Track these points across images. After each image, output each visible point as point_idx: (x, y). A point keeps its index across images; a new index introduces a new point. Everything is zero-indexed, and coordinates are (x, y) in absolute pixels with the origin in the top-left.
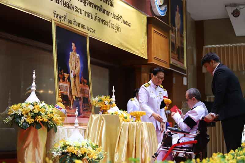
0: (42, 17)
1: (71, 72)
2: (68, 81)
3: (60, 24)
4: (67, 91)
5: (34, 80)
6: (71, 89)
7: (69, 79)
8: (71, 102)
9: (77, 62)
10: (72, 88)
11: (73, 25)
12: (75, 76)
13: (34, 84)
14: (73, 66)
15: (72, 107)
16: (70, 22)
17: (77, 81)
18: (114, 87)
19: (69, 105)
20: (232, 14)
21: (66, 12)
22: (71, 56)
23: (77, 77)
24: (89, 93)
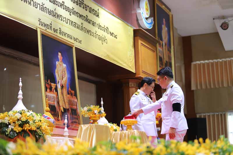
1: (59, 82)
2: (56, 91)
3: (46, 32)
4: (54, 101)
5: (20, 88)
7: (56, 89)
8: (59, 113)
9: (63, 72)
10: (60, 99)
11: (58, 35)
12: (62, 87)
13: (20, 92)
14: (60, 76)
15: (60, 118)
16: (55, 31)
17: (64, 91)
18: (103, 99)
19: (58, 116)
20: (220, 26)
21: (52, 21)
22: (58, 65)
23: (64, 88)
24: (77, 105)
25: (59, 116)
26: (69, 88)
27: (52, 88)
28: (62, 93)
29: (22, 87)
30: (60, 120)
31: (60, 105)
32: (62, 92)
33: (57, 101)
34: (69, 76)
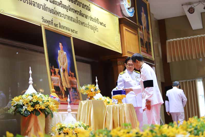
1: (61, 67)
2: (59, 75)
3: (48, 27)
4: (58, 83)
6: (62, 82)
7: (59, 73)
8: (63, 92)
9: (64, 59)
11: (58, 28)
12: (64, 70)
13: (31, 78)
14: (62, 62)
15: (64, 96)
16: (56, 25)
17: (66, 74)
18: (97, 78)
20: (188, 11)
21: (52, 18)
24: (76, 84)
25: (62, 95)
26: (69, 71)
27: (56, 72)
28: (64, 76)
29: (31, 75)
30: (64, 98)
31: (63, 86)
33: (60, 82)
34: (69, 61)
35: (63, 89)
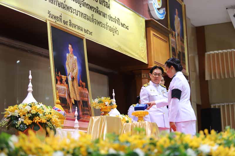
0: (36, 17)
1: (69, 74)
2: (66, 83)
3: (56, 24)
4: (65, 93)
5: (30, 81)
8: (70, 104)
9: (74, 65)
10: (70, 91)
11: (68, 26)
12: (73, 79)
13: (30, 85)
14: (70, 69)
15: (71, 111)
16: (65, 23)
17: (75, 83)
18: (114, 91)
19: (68, 108)
20: (233, 16)
21: (61, 13)
22: (68, 57)
23: (75, 80)
24: (88, 96)
25: (70, 108)
26: (80, 80)
27: (63, 80)
29: (31, 80)
30: (71, 112)
31: (71, 97)
32: (73, 84)
33: (68, 93)
34: (80, 68)
35: (71, 102)
